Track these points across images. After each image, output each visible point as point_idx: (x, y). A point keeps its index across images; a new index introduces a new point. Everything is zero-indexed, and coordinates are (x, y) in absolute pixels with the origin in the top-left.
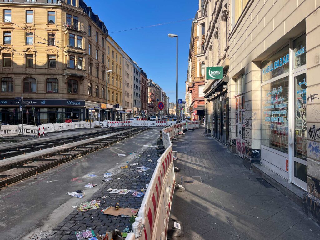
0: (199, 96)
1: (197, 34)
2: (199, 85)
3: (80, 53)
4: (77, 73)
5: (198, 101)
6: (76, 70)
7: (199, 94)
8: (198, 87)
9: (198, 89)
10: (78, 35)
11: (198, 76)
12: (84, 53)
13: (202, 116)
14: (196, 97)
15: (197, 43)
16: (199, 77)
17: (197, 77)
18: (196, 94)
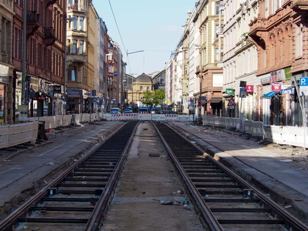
0: (214, 86)
1: (211, 13)
2: (213, 73)
3: (82, 36)
4: (79, 59)
5: (212, 92)
6: (78, 55)
7: (213, 83)
8: (212, 75)
9: (212, 77)
10: (81, 17)
11: (213, 62)
12: (85, 36)
13: (216, 110)
14: (210, 87)
15: (211, 23)
16: (213, 64)
17: (211, 63)
18: (210, 83)
